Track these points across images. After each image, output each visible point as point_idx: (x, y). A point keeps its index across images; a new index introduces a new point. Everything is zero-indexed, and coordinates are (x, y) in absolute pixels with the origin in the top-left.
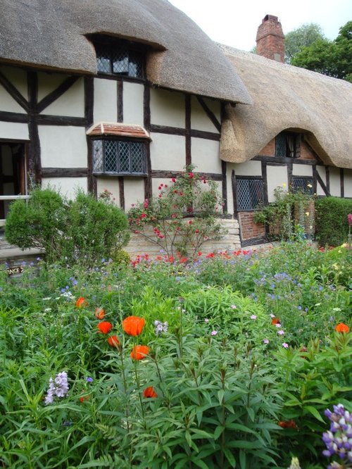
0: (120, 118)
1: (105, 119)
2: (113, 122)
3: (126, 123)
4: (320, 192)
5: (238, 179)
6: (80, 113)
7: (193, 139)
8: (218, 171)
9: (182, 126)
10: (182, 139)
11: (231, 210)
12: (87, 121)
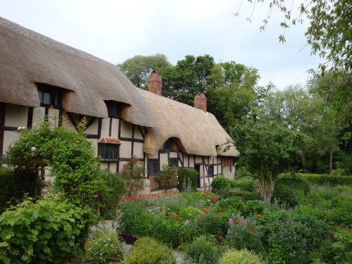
0: (110, 135)
1: (105, 136)
2: (108, 137)
3: (111, 137)
4: (180, 165)
5: (150, 160)
6: (96, 133)
7: (135, 143)
8: (142, 157)
9: (131, 137)
10: (130, 143)
11: (146, 175)
12: (98, 137)
